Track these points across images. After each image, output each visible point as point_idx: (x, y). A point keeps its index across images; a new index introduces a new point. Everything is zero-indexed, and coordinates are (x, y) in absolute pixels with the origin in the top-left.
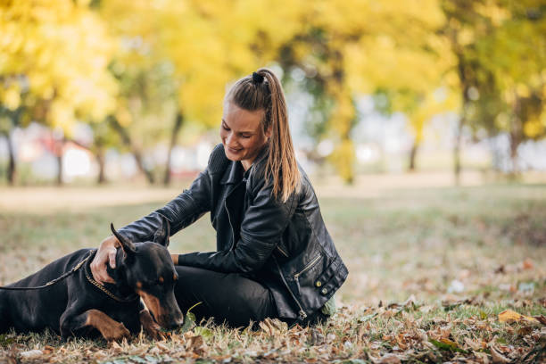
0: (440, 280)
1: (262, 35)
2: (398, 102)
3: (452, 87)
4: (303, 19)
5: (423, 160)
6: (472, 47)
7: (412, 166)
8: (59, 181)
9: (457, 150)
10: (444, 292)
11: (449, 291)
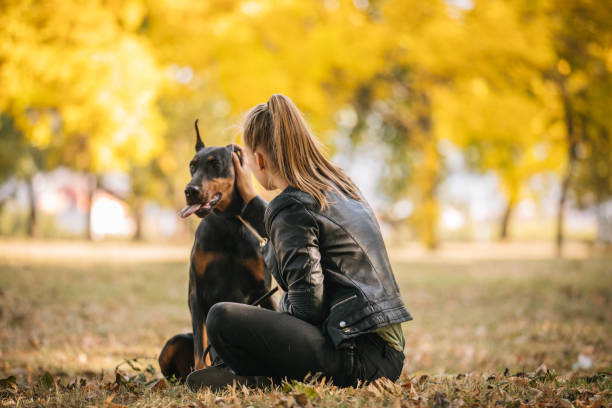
0: (560, 356)
1: (337, 73)
2: (492, 156)
3: (556, 142)
4: (387, 55)
5: (517, 227)
6: (582, 94)
7: (504, 234)
8: (88, 236)
10: (568, 368)
11: (575, 367)
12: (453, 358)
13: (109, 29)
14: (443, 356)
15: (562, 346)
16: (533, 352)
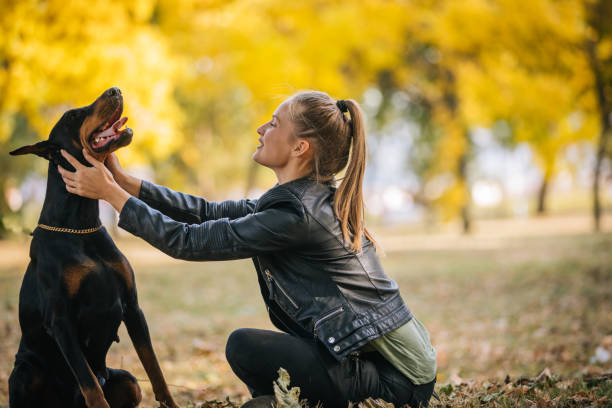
0: (579, 348)
7: (541, 208)
9: (596, 188)
10: (585, 363)
11: (593, 360)
12: (469, 356)
13: (120, 22)
14: (458, 355)
15: (582, 337)
16: (551, 345)
